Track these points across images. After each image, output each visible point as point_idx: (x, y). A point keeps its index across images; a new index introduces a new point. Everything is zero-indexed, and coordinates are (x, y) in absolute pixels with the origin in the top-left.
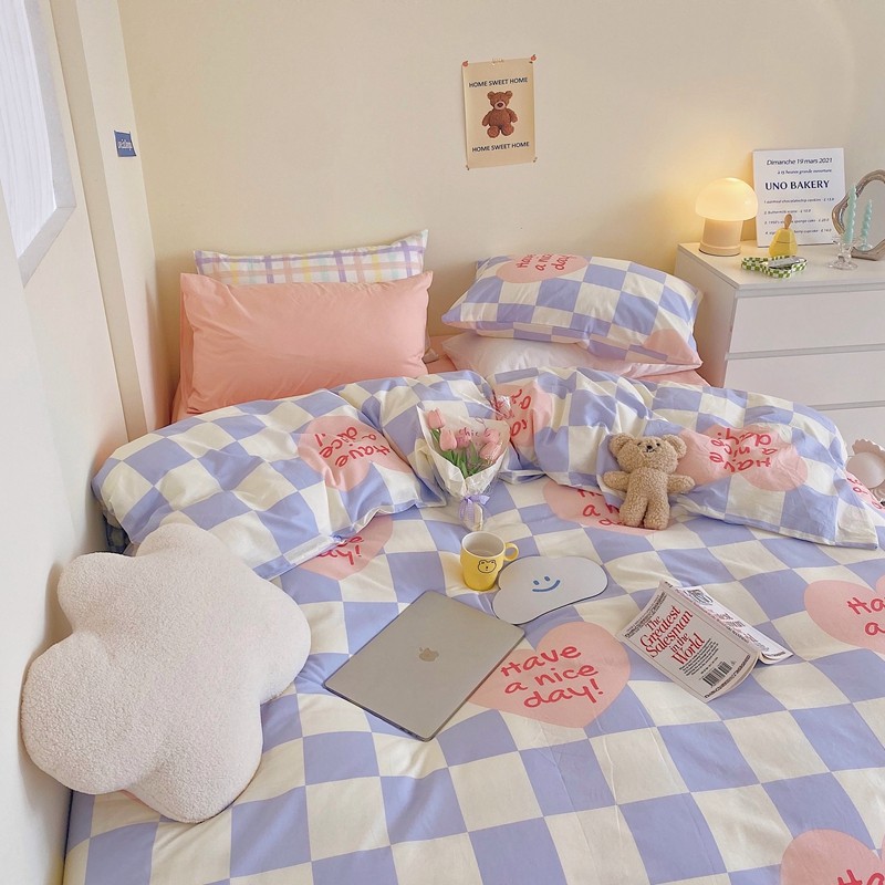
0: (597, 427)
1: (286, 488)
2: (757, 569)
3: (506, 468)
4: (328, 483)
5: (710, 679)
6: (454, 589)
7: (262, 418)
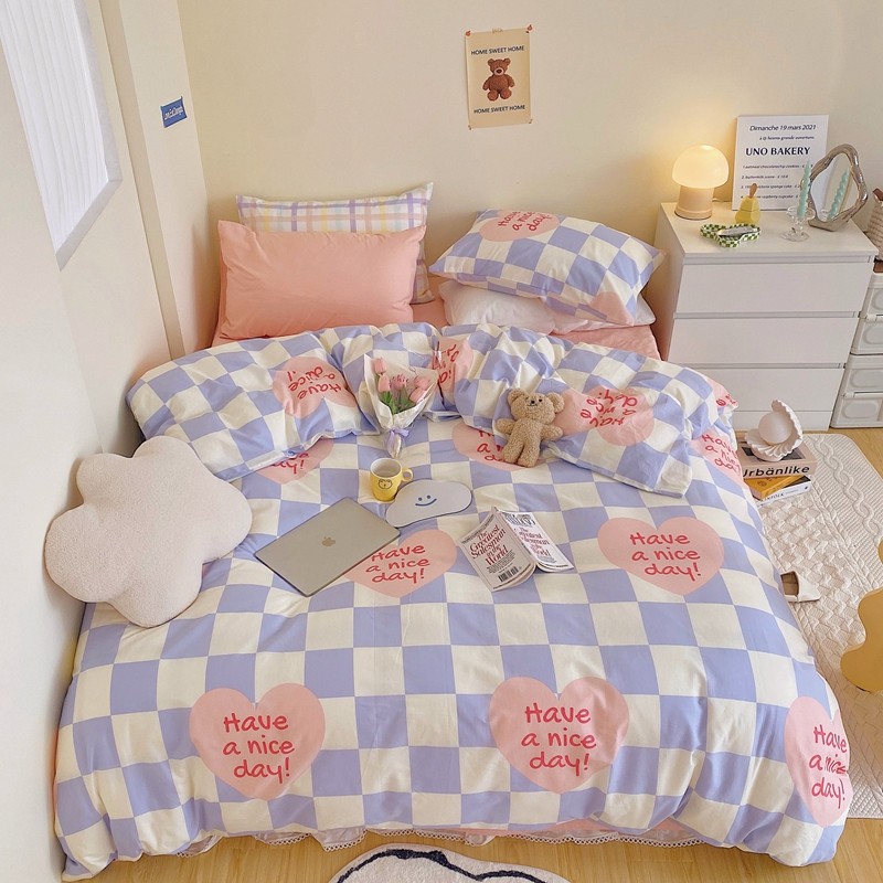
0: (500, 382)
1: (255, 414)
2: (579, 504)
3: (428, 409)
4: (287, 412)
5: (503, 577)
6: (364, 498)
7: (253, 354)
